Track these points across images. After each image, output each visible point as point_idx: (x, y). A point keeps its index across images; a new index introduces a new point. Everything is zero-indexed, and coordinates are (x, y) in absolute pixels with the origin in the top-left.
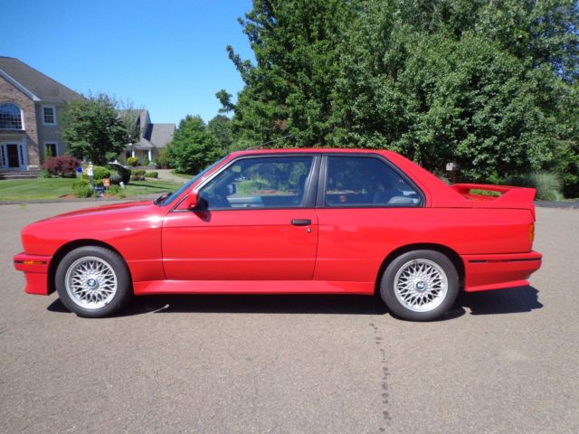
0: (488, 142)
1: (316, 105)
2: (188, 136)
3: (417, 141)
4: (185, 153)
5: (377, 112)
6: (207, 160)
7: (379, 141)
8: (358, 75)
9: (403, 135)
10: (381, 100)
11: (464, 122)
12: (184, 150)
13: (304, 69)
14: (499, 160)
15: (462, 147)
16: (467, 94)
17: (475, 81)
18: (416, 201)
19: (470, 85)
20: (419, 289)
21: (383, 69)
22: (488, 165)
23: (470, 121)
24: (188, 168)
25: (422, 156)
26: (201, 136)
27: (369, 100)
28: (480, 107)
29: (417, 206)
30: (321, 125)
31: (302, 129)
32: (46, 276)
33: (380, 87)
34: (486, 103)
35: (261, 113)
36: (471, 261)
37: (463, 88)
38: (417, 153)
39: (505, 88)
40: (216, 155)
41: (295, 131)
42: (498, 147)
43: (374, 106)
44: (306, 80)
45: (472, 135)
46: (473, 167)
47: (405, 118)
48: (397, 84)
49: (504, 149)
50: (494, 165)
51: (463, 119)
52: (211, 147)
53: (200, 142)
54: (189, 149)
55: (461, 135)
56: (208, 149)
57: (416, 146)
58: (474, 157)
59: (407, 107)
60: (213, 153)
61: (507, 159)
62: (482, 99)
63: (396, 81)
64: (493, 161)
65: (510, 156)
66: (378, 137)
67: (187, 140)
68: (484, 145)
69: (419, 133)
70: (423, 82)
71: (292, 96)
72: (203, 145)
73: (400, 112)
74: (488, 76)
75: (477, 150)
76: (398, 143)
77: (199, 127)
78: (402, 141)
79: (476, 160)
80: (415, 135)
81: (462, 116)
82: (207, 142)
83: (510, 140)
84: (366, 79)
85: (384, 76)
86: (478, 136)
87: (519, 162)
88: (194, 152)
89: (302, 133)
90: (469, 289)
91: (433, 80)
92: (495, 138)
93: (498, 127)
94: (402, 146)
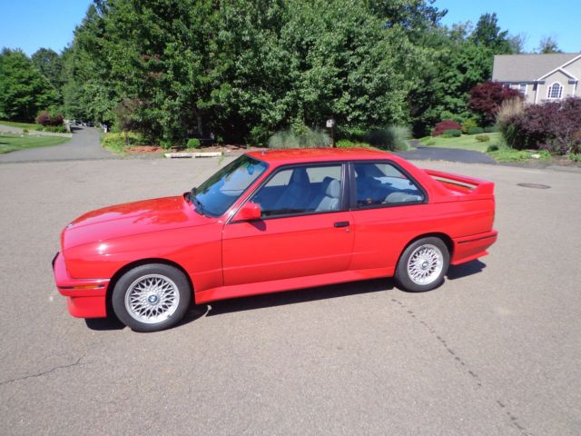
0: (361, 101)
1: (195, 57)
2: (8, 74)
3: (300, 99)
4: (7, 95)
5: (262, 70)
6: (38, 104)
7: (264, 98)
8: (242, 29)
9: (288, 93)
10: (268, 57)
11: (341, 81)
12: (6, 92)
13: (181, 17)
14: (369, 116)
15: (340, 105)
16: (343, 54)
17: (349, 42)
18: (419, 198)
19: (346, 46)
20: (424, 268)
21: (266, 24)
22: (361, 121)
23: (345, 81)
24: (13, 114)
25: (305, 113)
26: (26, 74)
27: (255, 56)
28: (354, 67)
29: (422, 203)
30: (202, 79)
31: (183, 83)
32: (104, 299)
33: (265, 43)
34: (359, 63)
35: (136, 64)
36: (459, 243)
37: (340, 48)
38: (301, 111)
39: (374, 51)
40: (49, 98)
41: (176, 85)
42: (368, 106)
43: (259, 63)
44: (184, 28)
45: (347, 93)
46: (347, 122)
47: (290, 77)
48: (280, 41)
49: (373, 107)
50: (364, 121)
51: (340, 78)
52: (41, 89)
53: (27, 83)
54: (12, 91)
55: (338, 93)
56: (38, 91)
57: (300, 103)
58: (348, 114)
59: (292, 66)
60: (45, 97)
61: (375, 116)
62: (355, 60)
63: (279, 38)
64: (365, 118)
65: (378, 114)
66: (264, 94)
67: (8, 80)
68: (357, 103)
69: (303, 91)
70: (302, 40)
71: (170, 45)
72: (31, 87)
73: (285, 70)
74: (360, 38)
75: (351, 107)
76: (283, 101)
77: (23, 63)
78: (287, 99)
79: (350, 116)
80: (298, 93)
81: (340, 76)
82: (36, 82)
83: (379, 99)
84: (251, 34)
85: (268, 31)
86: (352, 94)
87: (384, 118)
88: (20, 95)
89: (184, 88)
90: (455, 263)
91: (312, 38)
92: (366, 96)
93: (370, 86)
94: (287, 104)
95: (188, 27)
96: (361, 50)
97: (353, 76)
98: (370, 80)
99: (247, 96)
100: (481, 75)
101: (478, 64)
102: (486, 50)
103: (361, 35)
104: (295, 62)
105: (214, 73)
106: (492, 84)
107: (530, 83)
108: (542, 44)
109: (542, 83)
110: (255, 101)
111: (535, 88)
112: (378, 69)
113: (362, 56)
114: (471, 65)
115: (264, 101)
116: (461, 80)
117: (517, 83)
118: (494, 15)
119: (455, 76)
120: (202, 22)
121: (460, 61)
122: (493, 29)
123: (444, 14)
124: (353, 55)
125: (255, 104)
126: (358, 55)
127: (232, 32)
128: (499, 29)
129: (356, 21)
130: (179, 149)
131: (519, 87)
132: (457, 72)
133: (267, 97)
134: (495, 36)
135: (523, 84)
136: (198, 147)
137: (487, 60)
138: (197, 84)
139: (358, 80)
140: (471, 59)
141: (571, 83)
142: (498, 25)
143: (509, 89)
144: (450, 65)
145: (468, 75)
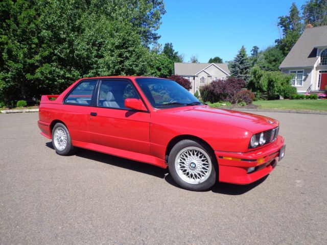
95: (18, 26)
96: (131, 49)
97: (127, 63)
98: (137, 66)
99: (62, 72)
100: (168, 72)
101: (166, 67)
102: (169, 60)
103: (130, 41)
104: (95, 53)
105: (37, 57)
106: (175, 76)
107: (192, 76)
108: (191, 59)
109: (197, 76)
110: (68, 75)
111: (194, 79)
112: (141, 59)
113: (131, 52)
114: (163, 67)
115: (74, 75)
116: (159, 74)
117: (186, 76)
118: (171, 44)
119: (156, 72)
120: (29, 24)
121: (157, 65)
122: (171, 51)
123: (159, 37)
124: (126, 52)
125: (68, 78)
126: (129, 51)
127: (52, 31)
128: (174, 50)
129: (127, 33)
130: (10, 108)
131: (187, 78)
132: (156, 70)
133: (76, 73)
134: (172, 54)
135: (189, 77)
136: (25, 106)
137: (170, 65)
138: (25, 64)
139: (131, 66)
140: (163, 64)
141: (209, 76)
142: (173, 48)
143: (183, 79)
144: (153, 67)
145: (162, 72)
